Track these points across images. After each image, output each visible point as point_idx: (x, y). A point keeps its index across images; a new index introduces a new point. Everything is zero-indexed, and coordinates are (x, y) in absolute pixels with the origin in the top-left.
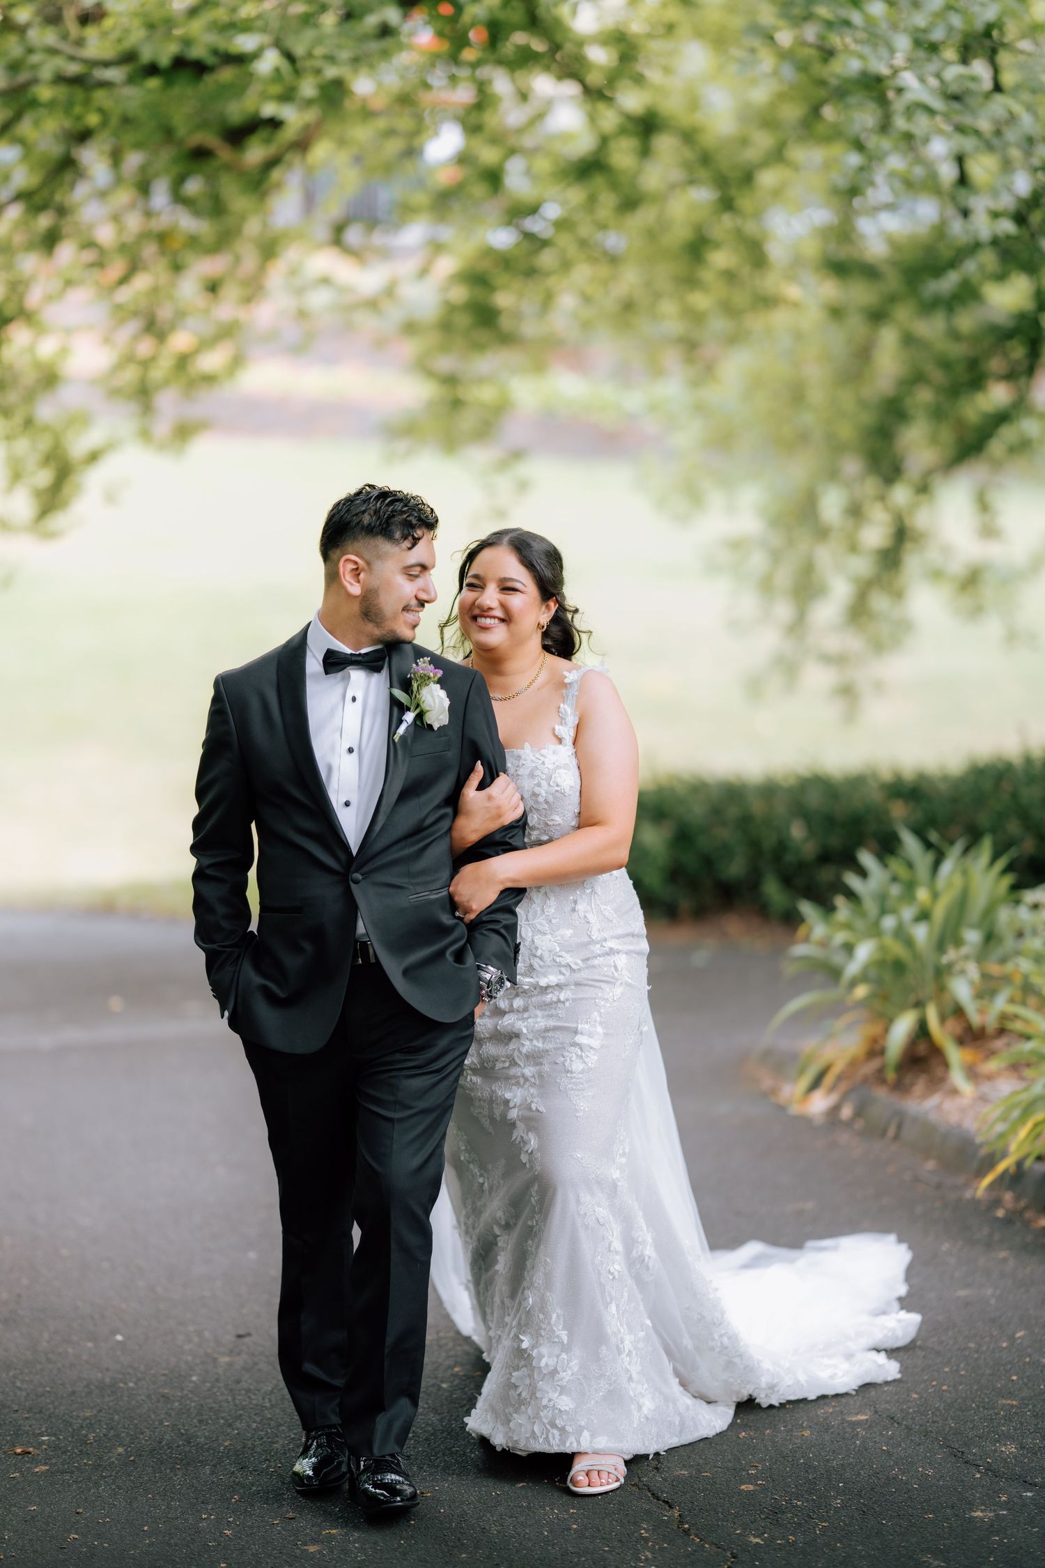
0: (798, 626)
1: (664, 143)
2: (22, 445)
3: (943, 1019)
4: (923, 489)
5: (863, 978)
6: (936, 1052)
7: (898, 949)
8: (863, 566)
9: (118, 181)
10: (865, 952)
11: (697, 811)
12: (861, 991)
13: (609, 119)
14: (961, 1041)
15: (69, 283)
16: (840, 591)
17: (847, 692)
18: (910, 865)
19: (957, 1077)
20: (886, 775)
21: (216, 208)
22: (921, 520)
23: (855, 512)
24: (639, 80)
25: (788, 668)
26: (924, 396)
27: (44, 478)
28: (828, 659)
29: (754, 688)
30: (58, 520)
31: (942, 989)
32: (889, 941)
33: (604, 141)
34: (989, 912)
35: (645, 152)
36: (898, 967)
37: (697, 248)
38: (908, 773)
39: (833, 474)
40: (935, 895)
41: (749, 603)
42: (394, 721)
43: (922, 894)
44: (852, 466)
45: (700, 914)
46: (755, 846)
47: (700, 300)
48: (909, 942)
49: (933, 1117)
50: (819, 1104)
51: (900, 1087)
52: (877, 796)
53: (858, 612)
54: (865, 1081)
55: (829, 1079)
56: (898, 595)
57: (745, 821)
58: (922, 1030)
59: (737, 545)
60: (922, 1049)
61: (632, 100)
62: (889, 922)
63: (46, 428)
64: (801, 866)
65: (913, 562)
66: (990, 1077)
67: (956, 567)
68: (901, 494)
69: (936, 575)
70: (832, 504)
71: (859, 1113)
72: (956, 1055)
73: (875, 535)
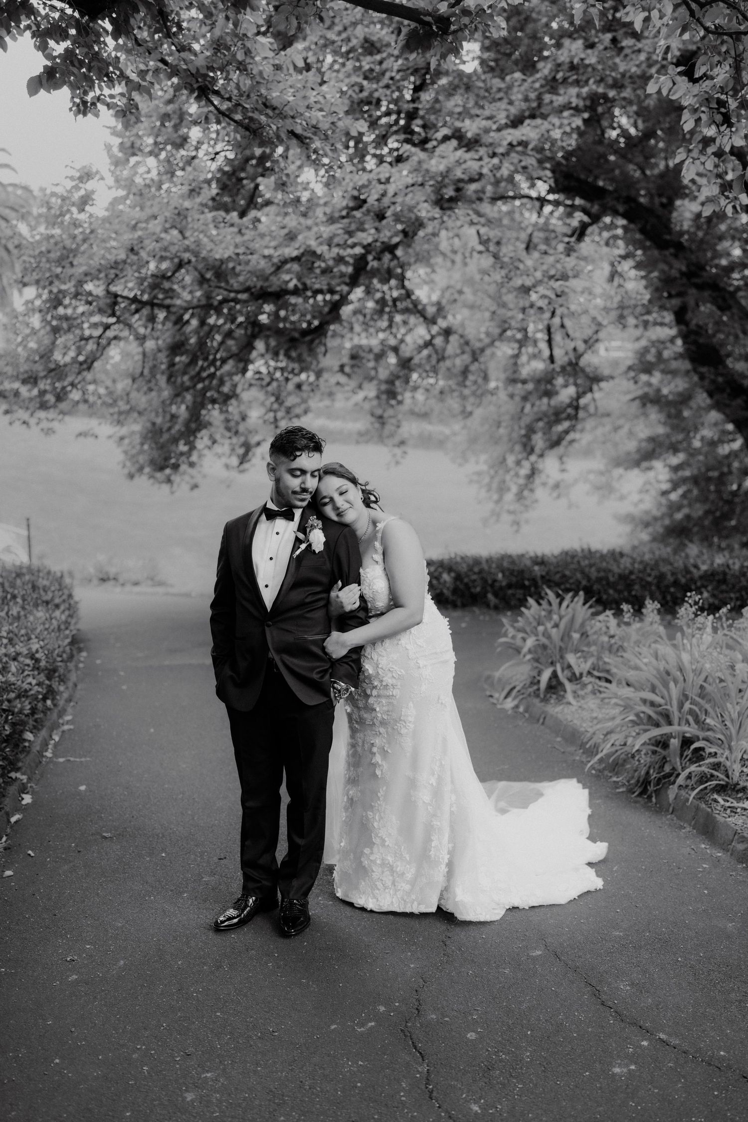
0: (499, 501)
1: (453, 338)
2: (235, 440)
3: (563, 670)
4: (541, 456)
5: (530, 651)
6: (560, 684)
7: (544, 640)
8: (522, 481)
9: (267, 350)
10: (530, 642)
11: (464, 568)
12: (529, 657)
13: (435, 329)
14: (570, 680)
15: (251, 385)
16: (514, 489)
17: (517, 523)
18: (550, 604)
19: (569, 697)
20: (532, 554)
21: (300, 359)
22: (540, 466)
23: (518, 463)
24: (445, 317)
25: (496, 515)
26: (541, 424)
27: (241, 451)
28: (510, 512)
29: (485, 522)
30: (246, 466)
31: (562, 657)
32: (541, 637)
33: (433, 337)
34: (583, 625)
35: (447, 341)
36: (544, 647)
37: (465, 372)
38: (539, 554)
39: (512, 451)
40: (561, 618)
41: (483, 493)
42: (295, 548)
43: (555, 617)
44: (518, 448)
45: (464, 606)
46: (484, 580)
47: (467, 392)
48: (549, 637)
49: (559, 716)
50: (509, 704)
51: (545, 700)
52: (528, 563)
53: (520, 497)
54: (529, 695)
55: (514, 693)
56: (532, 490)
57: (481, 572)
58: (555, 675)
59: (479, 474)
60: (554, 683)
61: (442, 323)
62: (541, 629)
63: (242, 434)
64: (501, 588)
65: (538, 480)
66: (583, 698)
67: (551, 482)
68: (533, 458)
69: (544, 484)
70: (511, 460)
71: (526, 711)
72: (569, 686)
73: (525, 471)
